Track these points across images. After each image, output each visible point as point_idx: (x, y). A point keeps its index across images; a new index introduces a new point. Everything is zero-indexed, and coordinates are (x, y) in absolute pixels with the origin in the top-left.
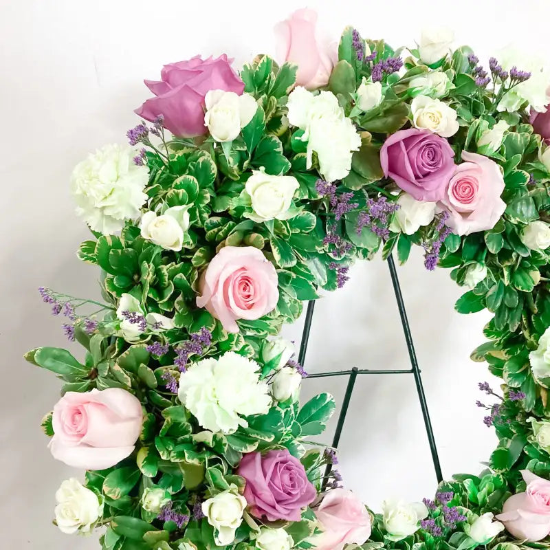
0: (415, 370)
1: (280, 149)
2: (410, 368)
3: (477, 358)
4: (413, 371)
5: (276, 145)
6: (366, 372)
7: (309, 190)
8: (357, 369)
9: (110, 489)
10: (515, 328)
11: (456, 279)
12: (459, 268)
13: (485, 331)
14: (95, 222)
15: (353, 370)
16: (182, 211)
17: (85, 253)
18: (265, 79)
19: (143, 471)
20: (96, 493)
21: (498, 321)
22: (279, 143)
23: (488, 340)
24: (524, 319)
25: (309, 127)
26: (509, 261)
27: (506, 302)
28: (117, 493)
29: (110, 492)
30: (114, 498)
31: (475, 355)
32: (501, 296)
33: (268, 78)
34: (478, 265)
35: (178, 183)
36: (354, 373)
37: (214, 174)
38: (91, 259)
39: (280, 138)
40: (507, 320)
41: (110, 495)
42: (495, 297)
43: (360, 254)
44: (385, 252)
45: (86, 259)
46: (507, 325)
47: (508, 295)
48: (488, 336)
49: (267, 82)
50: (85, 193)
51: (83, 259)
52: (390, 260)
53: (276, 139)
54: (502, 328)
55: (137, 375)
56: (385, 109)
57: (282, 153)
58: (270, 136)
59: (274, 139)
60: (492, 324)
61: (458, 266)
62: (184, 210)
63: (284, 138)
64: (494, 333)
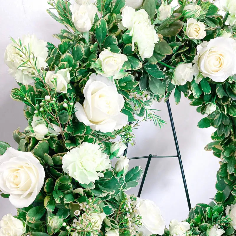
0: (179, 156)
1: (116, 42)
2: (176, 154)
3: (208, 149)
4: (178, 156)
5: (114, 40)
6: (156, 157)
7: (131, 65)
8: (152, 155)
9: (30, 218)
10: (228, 135)
11: (201, 111)
12: (202, 106)
13: (212, 137)
14: (18, 77)
15: (150, 156)
16: (66, 71)
17: (14, 95)
18: (109, 5)
19: (47, 208)
20: (22, 221)
21: (218, 132)
22: (116, 39)
23: (213, 141)
24: (232, 131)
25: (134, 28)
26: (227, 102)
27: (223, 123)
28: (34, 219)
29: (29, 220)
30: (32, 222)
31: (207, 148)
32: (221, 120)
33: (111, 4)
34: (212, 104)
35: (63, 58)
36: (150, 157)
37: (83, 53)
38: (18, 98)
39: (117, 37)
40: (224, 131)
41: (30, 221)
42: (218, 120)
43: (156, 98)
44: (166, 98)
45: (15, 98)
46: (224, 134)
47: (224, 119)
48: (213, 139)
49: (110, 6)
50: (13, 61)
51: (14, 98)
52: (168, 102)
53: (114, 37)
54: (221, 135)
55: (43, 159)
56: (170, 23)
57: (117, 44)
58: (111, 35)
59: (113, 37)
60: (215, 133)
61: (201, 105)
62: (67, 71)
63: (119, 37)
64: (216, 138)
